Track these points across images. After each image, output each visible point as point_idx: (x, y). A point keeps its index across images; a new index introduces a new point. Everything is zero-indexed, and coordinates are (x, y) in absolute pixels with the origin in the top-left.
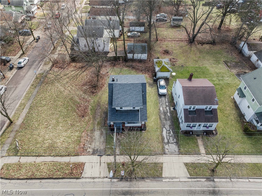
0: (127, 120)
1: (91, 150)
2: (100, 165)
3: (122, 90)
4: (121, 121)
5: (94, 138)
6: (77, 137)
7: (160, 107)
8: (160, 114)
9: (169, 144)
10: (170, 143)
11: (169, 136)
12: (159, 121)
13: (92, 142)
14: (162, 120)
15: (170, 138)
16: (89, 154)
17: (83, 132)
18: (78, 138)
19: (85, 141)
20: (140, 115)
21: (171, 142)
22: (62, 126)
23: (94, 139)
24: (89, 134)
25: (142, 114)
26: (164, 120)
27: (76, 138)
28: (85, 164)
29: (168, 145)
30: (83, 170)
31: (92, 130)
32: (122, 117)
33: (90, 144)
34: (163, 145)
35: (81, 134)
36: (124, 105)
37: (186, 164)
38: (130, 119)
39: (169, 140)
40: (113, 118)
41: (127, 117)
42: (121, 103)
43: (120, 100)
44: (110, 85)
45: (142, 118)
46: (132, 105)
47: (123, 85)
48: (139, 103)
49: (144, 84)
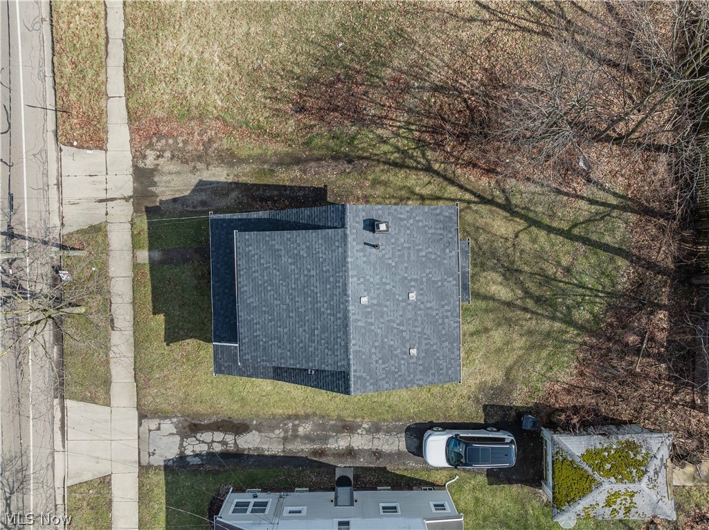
1: (150, 162)
2: (101, 201)
5: (200, 165)
6: (200, 104)
9: (178, 438)
10: (182, 440)
11: (213, 441)
12: (281, 411)
13: (182, 162)
14: (286, 424)
15: (203, 442)
16: (138, 155)
17: (225, 121)
18: (196, 108)
19: (185, 137)
21: (185, 444)
22: (248, 34)
23: (195, 167)
24: (215, 145)
26: (286, 432)
27: (195, 100)
28: (101, 148)
29: (175, 431)
30: (80, 147)
31: (232, 155)
33: (173, 157)
34: (176, 416)
35: (216, 115)
37: (105, 481)
39: (194, 439)
40: (222, 236)
41: (227, 291)
42: (253, 269)
43: (265, 266)
44: (340, 214)
45: (225, 355)
46: (246, 317)
47: (338, 279)
48: (253, 348)
49: (346, 382)
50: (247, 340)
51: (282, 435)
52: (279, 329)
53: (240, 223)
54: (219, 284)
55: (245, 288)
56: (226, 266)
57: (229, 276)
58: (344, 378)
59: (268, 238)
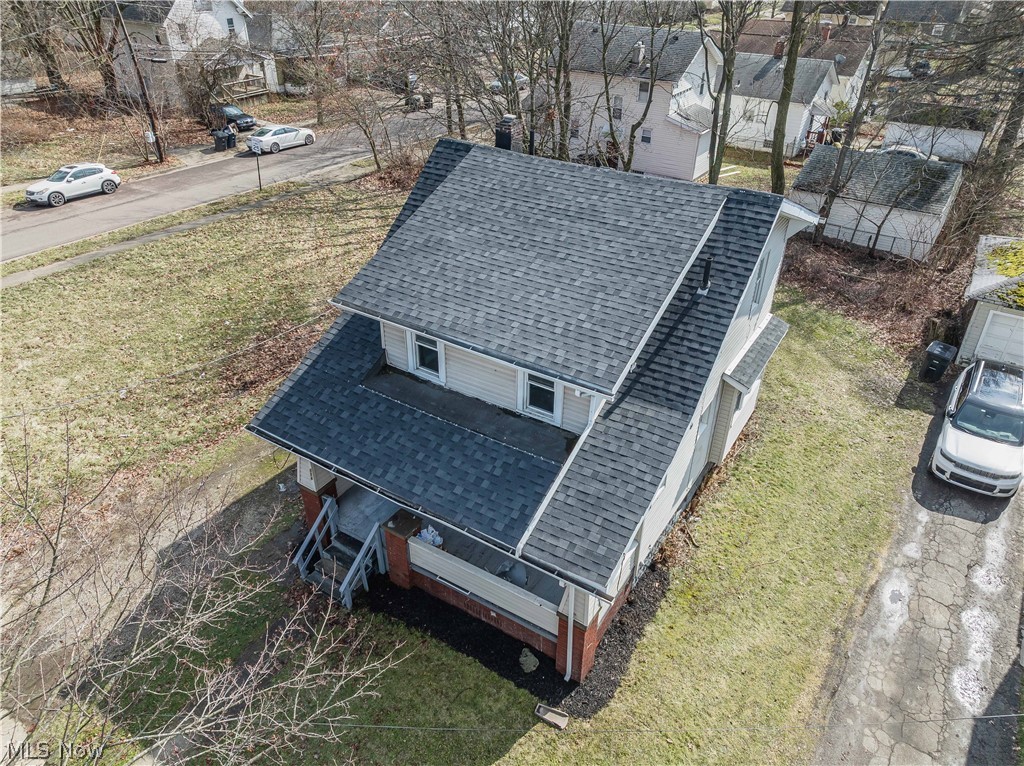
0: (403, 483)
3: (509, 204)
4: (350, 464)
7: (885, 574)
8: (853, 636)
12: (805, 700)
14: (850, 708)
20: (565, 487)
24: (142, 495)
25: (594, 488)
26: (875, 722)
31: (186, 483)
32: (385, 433)
36: (437, 314)
38: (433, 488)
40: (309, 415)
41: (420, 456)
42: (425, 291)
43: (437, 269)
44: (448, 151)
45: (569, 529)
46: (508, 336)
47: (547, 173)
48: (587, 346)
49: (751, 199)
50: (560, 353)
51: (882, 736)
52: (577, 284)
53: (318, 366)
54: (393, 469)
55: (449, 318)
56: (371, 434)
57: (395, 437)
58: (740, 202)
59: (393, 251)
